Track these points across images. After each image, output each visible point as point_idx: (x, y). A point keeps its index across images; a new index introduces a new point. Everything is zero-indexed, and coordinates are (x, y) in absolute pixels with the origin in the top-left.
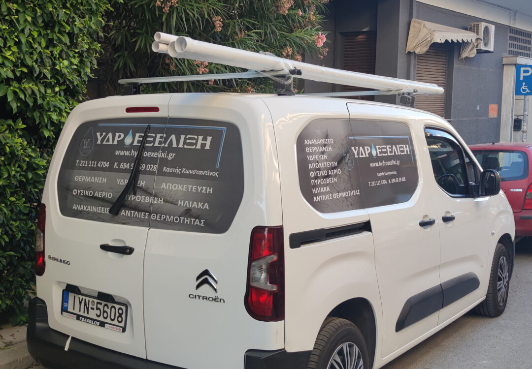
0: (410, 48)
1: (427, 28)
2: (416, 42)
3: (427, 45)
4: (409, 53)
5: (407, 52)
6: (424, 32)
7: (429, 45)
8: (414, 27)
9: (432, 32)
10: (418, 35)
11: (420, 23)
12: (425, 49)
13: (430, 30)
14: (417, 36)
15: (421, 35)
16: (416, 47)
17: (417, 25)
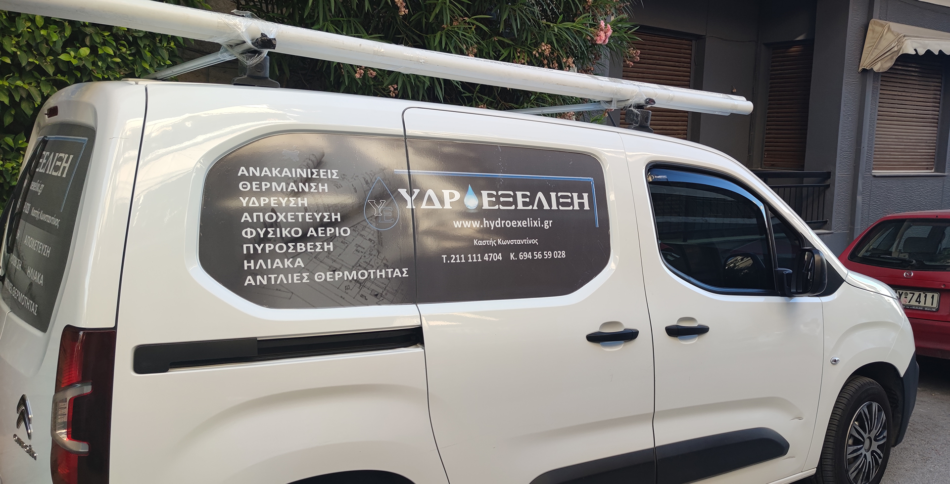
0: (865, 63)
1: (892, 32)
2: (875, 54)
3: (892, 58)
4: (864, 70)
5: (860, 69)
6: (889, 37)
7: (895, 58)
8: (873, 31)
9: (900, 39)
10: (879, 42)
11: (882, 26)
12: (889, 64)
13: (898, 35)
14: (877, 46)
15: (884, 44)
16: (875, 62)
17: (878, 29)
